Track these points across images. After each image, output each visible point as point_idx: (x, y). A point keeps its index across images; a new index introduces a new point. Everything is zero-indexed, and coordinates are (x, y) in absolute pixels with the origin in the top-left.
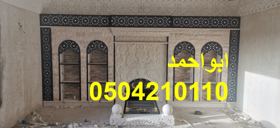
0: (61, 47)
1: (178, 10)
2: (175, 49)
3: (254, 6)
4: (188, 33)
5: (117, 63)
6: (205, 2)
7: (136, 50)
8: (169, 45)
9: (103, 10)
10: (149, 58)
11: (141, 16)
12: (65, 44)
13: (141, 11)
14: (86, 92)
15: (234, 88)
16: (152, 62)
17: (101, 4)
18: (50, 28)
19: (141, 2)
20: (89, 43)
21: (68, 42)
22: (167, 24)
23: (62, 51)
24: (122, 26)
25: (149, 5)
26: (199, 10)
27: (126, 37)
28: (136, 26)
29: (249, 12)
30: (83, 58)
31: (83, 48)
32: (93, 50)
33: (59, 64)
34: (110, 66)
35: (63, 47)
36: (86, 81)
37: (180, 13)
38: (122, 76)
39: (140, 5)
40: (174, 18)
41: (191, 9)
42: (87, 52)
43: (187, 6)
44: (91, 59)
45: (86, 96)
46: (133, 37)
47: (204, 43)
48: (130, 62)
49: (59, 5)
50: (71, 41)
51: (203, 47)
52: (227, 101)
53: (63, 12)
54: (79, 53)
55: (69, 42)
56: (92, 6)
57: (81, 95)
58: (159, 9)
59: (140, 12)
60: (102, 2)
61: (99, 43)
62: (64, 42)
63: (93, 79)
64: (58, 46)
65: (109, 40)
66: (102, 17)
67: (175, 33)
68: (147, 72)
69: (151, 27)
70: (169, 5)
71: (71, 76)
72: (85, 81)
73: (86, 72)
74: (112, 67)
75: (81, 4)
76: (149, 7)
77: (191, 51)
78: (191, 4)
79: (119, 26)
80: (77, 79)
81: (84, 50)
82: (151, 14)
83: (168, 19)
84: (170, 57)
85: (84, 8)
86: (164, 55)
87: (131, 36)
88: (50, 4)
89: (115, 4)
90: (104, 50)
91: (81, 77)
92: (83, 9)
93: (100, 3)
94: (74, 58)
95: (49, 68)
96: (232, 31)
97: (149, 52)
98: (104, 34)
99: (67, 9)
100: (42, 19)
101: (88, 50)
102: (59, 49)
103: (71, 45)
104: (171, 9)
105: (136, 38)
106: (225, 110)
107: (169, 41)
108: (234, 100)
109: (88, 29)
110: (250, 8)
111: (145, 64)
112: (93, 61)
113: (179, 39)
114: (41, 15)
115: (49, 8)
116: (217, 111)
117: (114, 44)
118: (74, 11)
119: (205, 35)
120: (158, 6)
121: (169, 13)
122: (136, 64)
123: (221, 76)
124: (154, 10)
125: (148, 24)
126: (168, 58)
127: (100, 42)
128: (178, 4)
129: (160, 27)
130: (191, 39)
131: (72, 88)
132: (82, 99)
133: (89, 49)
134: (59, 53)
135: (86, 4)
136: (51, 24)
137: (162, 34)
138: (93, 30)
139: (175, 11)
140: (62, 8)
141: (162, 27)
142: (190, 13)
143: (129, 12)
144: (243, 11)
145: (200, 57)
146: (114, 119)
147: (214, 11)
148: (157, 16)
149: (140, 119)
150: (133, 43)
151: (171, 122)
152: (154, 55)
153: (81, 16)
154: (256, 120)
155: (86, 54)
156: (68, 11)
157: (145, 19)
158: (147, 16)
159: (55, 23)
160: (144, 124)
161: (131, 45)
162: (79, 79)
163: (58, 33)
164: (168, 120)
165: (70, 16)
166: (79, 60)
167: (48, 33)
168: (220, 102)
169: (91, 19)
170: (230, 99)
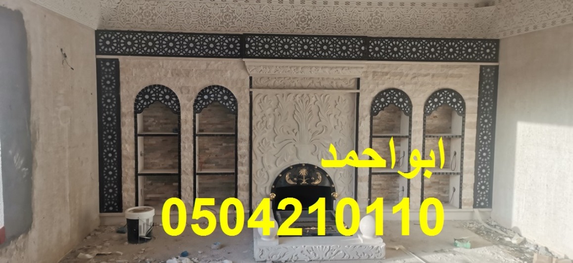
0: (140, 100)
1: (376, 25)
2: (373, 104)
3: (531, 19)
4: (398, 71)
5: (256, 133)
6: (429, 9)
7: (295, 105)
8: (360, 96)
9: (225, 23)
10: (320, 121)
11: (306, 37)
12: (149, 94)
13: (303, 25)
14: (192, 194)
15: (487, 181)
16: (327, 130)
17: (222, 11)
18: (117, 60)
19: (303, 8)
20: (198, 91)
21: (154, 89)
22: (358, 53)
23: (141, 108)
24: (267, 57)
25: (320, 13)
26: (418, 25)
27: (275, 80)
28: (296, 56)
29: (519, 31)
30: (186, 122)
31: (187, 102)
32: (206, 106)
33: (136, 135)
34: (242, 139)
35: (145, 100)
36: (193, 170)
37: (381, 30)
38: (265, 160)
39: (301, 13)
40: (370, 42)
41: (403, 24)
42: (195, 109)
43: (394, 16)
44: (200, 124)
45: (191, 202)
46: (288, 78)
47: (429, 92)
48: (281, 130)
49: (133, 12)
50: (161, 87)
51: (429, 99)
52: (475, 207)
53: (143, 27)
54: (178, 113)
55: (156, 90)
56: (204, 15)
58: (338, 22)
59: (301, 28)
60: (223, 6)
61: (219, 90)
62: (146, 88)
63: (203, 165)
64: (134, 97)
65: (239, 85)
66: (227, 38)
67: (374, 72)
68: (316, 151)
69: (325, 58)
70: (359, 15)
71: (156, 161)
72: (190, 169)
73: (193, 151)
74: (245, 140)
75: (179, 10)
76: (318, 18)
78: (403, 13)
79: (262, 57)
80: (170, 165)
81: (188, 106)
82: (324, 31)
83: (360, 42)
84: (363, 119)
85: (187, 18)
86: (351, 116)
87: (285, 76)
88: (115, 8)
89: (251, 11)
90: (229, 106)
91: (182, 161)
92: (183, 21)
93: (219, 9)
94: (165, 121)
95: (114, 144)
96: (483, 68)
97: (319, 110)
98: (230, 73)
99: (150, 21)
100: (101, 40)
101: (197, 107)
102: (136, 105)
103: (160, 95)
104: (362, 22)
105: (296, 81)
106: (471, 225)
107: (361, 88)
108: (487, 205)
109: (197, 62)
110: (521, 22)
111: (311, 134)
112: (205, 128)
113: (381, 82)
114: (97, 32)
115: (112, 17)
116: (457, 227)
117: (251, 92)
118: (165, 25)
119: (431, 75)
120: (337, 16)
121: (359, 30)
122: (294, 134)
123: (462, 158)
124: (328, 25)
125: (320, 52)
126: (359, 121)
127: (222, 88)
128: (377, 13)
129: (344, 58)
130: (404, 84)
131: (159, 184)
133: (198, 104)
134: (136, 112)
135: (191, 11)
136: (119, 52)
137: (346, 73)
138: (208, 65)
139: (371, 27)
140: (141, 17)
141: (349, 58)
142: (400, 31)
143: (279, 28)
144: (506, 29)
145: (422, 120)
146: (264, 249)
147: (447, 28)
148: (338, 37)
149: (315, 247)
150: (289, 91)
151: (379, 252)
152: (330, 115)
153: (181, 36)
154: (537, 242)
155: (193, 114)
156: (152, 24)
157: (313, 43)
158: (318, 36)
159: (128, 50)
160: (324, 256)
161: (283, 94)
162: (177, 165)
163: (134, 70)
164: (373, 247)
165: (160, 35)
166: (176, 126)
167: (112, 71)
168: (460, 210)
169: (204, 41)
170: (480, 202)
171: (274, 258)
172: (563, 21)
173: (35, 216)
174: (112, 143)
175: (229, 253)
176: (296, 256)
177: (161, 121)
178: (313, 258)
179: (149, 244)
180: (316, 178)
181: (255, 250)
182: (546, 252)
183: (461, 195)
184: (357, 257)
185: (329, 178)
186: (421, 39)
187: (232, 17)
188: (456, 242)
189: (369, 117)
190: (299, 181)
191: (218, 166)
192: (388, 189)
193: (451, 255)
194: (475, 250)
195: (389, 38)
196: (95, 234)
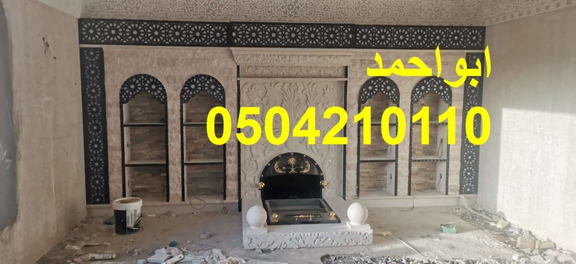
0: (126, 90)
1: (364, 13)
2: (361, 92)
3: (516, 6)
4: (386, 58)
7: (283, 94)
8: (348, 84)
9: (211, 11)
11: (293, 25)
12: (134, 83)
13: (290, 13)
14: (180, 184)
15: (473, 168)
18: (101, 49)
20: (185, 80)
21: (140, 79)
22: (346, 41)
23: (127, 98)
24: (254, 46)
26: (405, 12)
27: (263, 68)
28: (283, 44)
29: (504, 18)
30: (173, 112)
31: (173, 92)
32: (193, 96)
33: (122, 126)
35: (131, 90)
36: (181, 160)
37: (368, 18)
38: (254, 149)
39: (288, 1)
40: (358, 29)
41: (390, 11)
42: (182, 98)
43: (382, 4)
44: (187, 114)
45: (180, 193)
46: (277, 67)
47: (416, 79)
49: (117, 1)
50: (147, 76)
51: (416, 87)
52: (461, 193)
53: (127, 15)
54: (165, 103)
55: (142, 79)
56: (189, 3)
57: (170, 189)
58: (326, 9)
59: (288, 16)
61: (206, 79)
62: (132, 78)
63: (191, 155)
64: (119, 87)
65: (226, 74)
66: (213, 27)
67: (361, 60)
68: (304, 140)
69: (313, 46)
70: (346, 3)
71: (144, 152)
72: (178, 160)
73: (180, 141)
76: (306, 6)
77: (392, 95)
78: (391, 1)
79: (249, 45)
80: (158, 156)
81: (175, 96)
82: (312, 19)
83: (348, 30)
84: (351, 108)
85: (172, 5)
87: (273, 65)
90: (216, 95)
91: (169, 151)
92: (169, 9)
94: (152, 111)
95: (99, 134)
96: (470, 56)
97: (308, 99)
98: (217, 62)
99: (135, 9)
100: (84, 29)
101: (184, 96)
102: (121, 95)
103: (146, 85)
104: (350, 9)
105: (284, 70)
106: (457, 211)
107: (349, 76)
108: (473, 191)
109: (183, 51)
110: (507, 9)
112: (192, 118)
114: (81, 21)
115: (95, 5)
116: (444, 213)
117: (238, 82)
118: (150, 13)
120: (325, 3)
121: (346, 18)
124: (316, 13)
125: (308, 40)
127: (209, 77)
128: (364, 0)
129: (332, 46)
131: (146, 175)
132: (171, 197)
133: (185, 94)
134: (122, 102)
136: (103, 41)
137: (334, 61)
138: (195, 53)
139: (358, 14)
140: (124, 5)
141: (336, 46)
142: (387, 18)
143: (266, 16)
144: (492, 16)
145: (410, 108)
146: (253, 237)
147: (434, 15)
148: (326, 25)
149: (304, 235)
150: (277, 79)
151: (367, 238)
152: (318, 103)
153: (167, 24)
154: (521, 226)
155: (179, 104)
156: (136, 12)
157: (301, 31)
158: (305, 24)
159: (112, 39)
160: (312, 244)
161: (271, 83)
162: (165, 156)
163: (119, 59)
164: (361, 233)
165: (145, 23)
166: (163, 116)
167: (96, 60)
168: (447, 196)
169: (190, 29)
170: (466, 188)
171: (263, 247)
172: (547, 8)
173: (20, 207)
174: (97, 134)
175: (218, 242)
176: (285, 243)
177: (148, 111)
178: (302, 245)
179: (137, 235)
180: (305, 167)
181: (244, 238)
182: (529, 235)
183: (447, 181)
184: (345, 244)
185: (318, 166)
186: (408, 27)
187: (218, 5)
188: (443, 227)
189: (357, 105)
190: (288, 170)
191: (207, 156)
192: (376, 177)
193: (437, 240)
194: (461, 235)
195: (376, 26)
196: (82, 226)
